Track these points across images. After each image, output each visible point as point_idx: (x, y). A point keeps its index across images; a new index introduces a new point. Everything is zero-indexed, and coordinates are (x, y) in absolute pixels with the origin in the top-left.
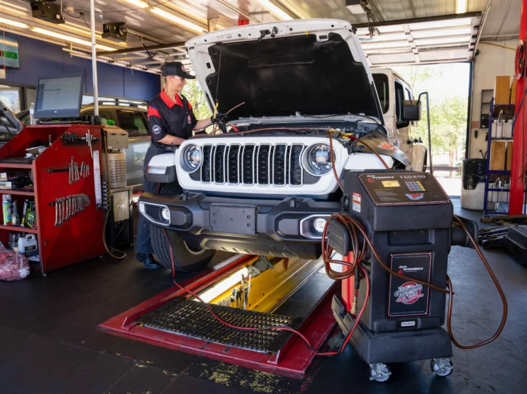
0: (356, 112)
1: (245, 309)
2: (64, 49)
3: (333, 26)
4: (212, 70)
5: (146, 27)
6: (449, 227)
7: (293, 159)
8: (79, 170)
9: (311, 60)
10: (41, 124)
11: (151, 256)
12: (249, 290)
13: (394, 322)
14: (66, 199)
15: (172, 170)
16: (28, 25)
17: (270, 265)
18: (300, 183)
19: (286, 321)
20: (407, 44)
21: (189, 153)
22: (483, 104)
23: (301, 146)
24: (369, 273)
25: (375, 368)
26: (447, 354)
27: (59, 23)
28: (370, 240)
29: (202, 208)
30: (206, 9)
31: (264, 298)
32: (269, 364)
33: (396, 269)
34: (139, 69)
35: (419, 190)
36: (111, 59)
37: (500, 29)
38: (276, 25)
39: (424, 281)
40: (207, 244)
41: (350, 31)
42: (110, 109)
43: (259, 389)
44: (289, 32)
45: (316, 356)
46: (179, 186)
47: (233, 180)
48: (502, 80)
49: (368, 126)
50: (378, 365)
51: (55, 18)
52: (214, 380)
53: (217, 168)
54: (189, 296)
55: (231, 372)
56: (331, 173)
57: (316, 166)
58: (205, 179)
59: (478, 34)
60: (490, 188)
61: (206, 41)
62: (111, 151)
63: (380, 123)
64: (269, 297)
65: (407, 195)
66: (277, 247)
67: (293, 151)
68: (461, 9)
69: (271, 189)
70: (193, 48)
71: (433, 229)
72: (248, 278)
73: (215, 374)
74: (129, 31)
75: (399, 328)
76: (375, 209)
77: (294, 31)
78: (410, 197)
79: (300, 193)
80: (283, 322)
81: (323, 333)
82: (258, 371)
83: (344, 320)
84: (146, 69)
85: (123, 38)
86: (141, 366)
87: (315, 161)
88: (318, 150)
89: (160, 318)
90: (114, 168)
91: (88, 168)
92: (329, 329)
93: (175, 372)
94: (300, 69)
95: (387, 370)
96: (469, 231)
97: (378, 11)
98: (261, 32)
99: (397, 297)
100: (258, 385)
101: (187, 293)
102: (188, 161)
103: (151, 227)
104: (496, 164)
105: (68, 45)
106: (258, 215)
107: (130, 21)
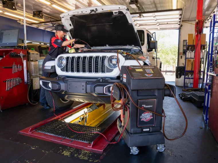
0: (130, 45)
1: (85, 125)
2: (18, 22)
3: (119, 8)
4: (72, 27)
5: (51, 13)
6: (163, 88)
7: (102, 62)
8: (17, 68)
9: (111, 22)
10: (2, 49)
11: (47, 104)
12: (87, 117)
13: (140, 129)
14: (11, 80)
15: (54, 67)
16: (2, 11)
17: (97, 107)
18: (105, 72)
19: (98, 130)
20: (154, 21)
21: (61, 60)
22: (184, 45)
23: (106, 57)
24: (129, 108)
25: (132, 149)
26: (163, 142)
27: (14, 10)
28: (129, 94)
29: (64, 83)
30: (75, 6)
31: (94, 121)
32: (89, 147)
33: (141, 106)
34: (49, 30)
35: (151, 73)
36: (38, 26)
37: (190, 17)
38: (96, 8)
39: (152, 111)
40: (67, 98)
41: (126, 10)
42: (35, 45)
43: (82, 158)
44: (102, 10)
45: (109, 144)
46: (57, 74)
47: (78, 71)
48: (190, 35)
49: (135, 50)
50: (133, 147)
51: (13, 8)
52: (63, 154)
53: (71, 66)
54: (60, 119)
55: (72, 151)
56: (118, 68)
57: (112, 65)
58: (67, 71)
59: (181, 18)
60: (186, 77)
61: (68, 14)
62: (32, 61)
63: (140, 49)
64: (96, 120)
65: (146, 75)
66: (95, 99)
67: (102, 59)
68: (175, 7)
69: (93, 75)
70: (63, 17)
71: (156, 89)
72: (87, 113)
73: (65, 152)
74: (44, 14)
75: (142, 132)
76: (131, 80)
77: (104, 10)
78: (147, 75)
79: (105, 76)
80: (97, 130)
81: (113, 134)
82: (83, 150)
83: (121, 129)
84: (52, 31)
85: (41, 17)
86: (33, 148)
87: (112, 63)
88: (113, 58)
89: (46, 128)
90: (33, 67)
91: (21, 67)
92: (116, 133)
93: (47, 151)
94: (107, 27)
95: (137, 150)
96: (172, 90)
97: (143, 8)
98: (91, 10)
99: (142, 118)
100: (82, 156)
101: (59, 118)
102: (60, 64)
103: (46, 91)
104: (188, 68)
105: (20, 20)
106: (87, 85)
107: (45, 10)
